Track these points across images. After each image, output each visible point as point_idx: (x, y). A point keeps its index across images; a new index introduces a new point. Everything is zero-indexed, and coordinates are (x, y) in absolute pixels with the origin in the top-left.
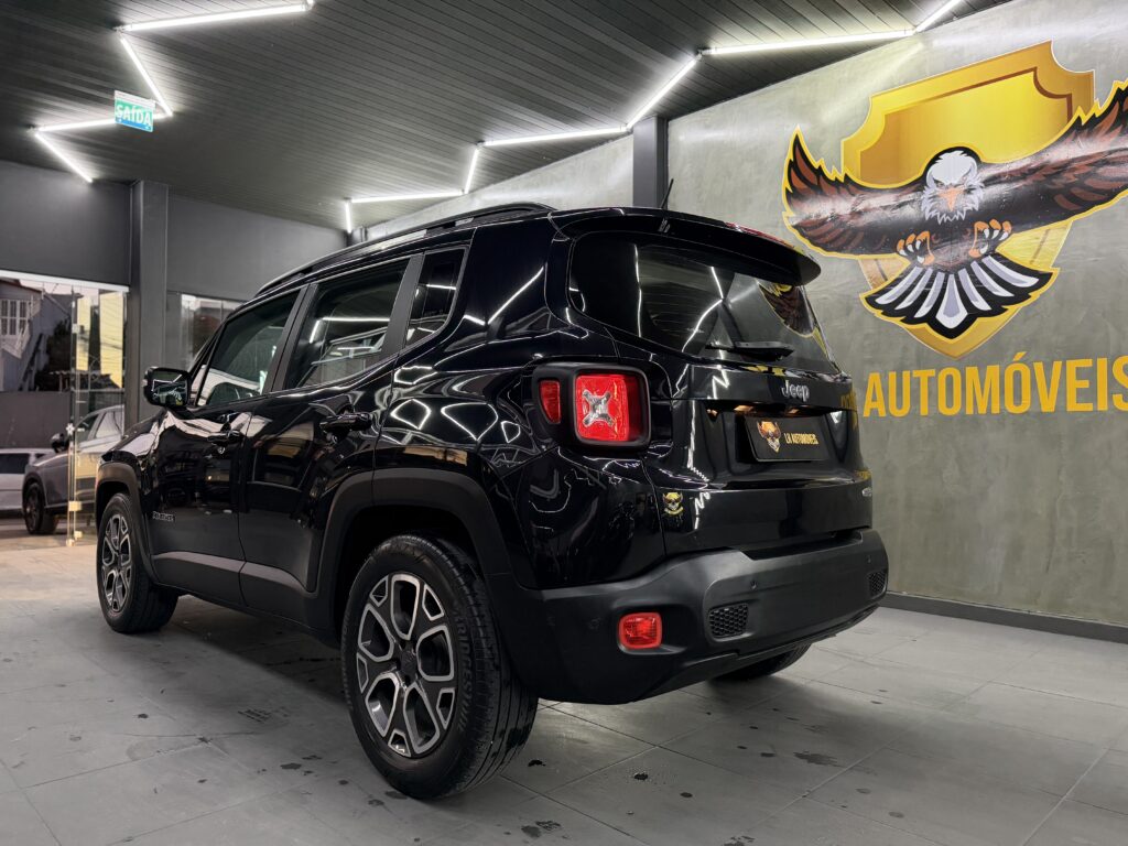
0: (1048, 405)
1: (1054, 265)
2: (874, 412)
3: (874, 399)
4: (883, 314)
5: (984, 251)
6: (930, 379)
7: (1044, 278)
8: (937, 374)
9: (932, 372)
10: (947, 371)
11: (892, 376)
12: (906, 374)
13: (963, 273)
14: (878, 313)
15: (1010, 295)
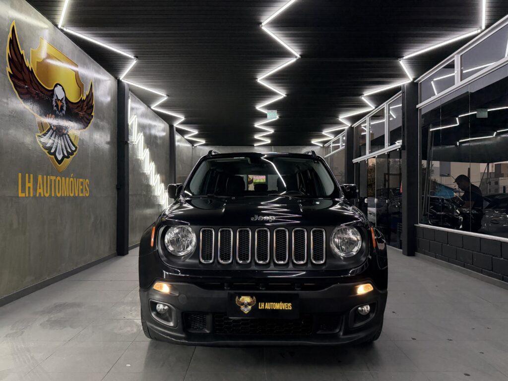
0: (77, 195)
1: (78, 145)
2: (40, 194)
3: (40, 188)
4: (43, 146)
5: (66, 131)
6: (54, 180)
7: (76, 148)
8: (56, 177)
9: (54, 177)
10: (59, 178)
11: (45, 177)
12: (49, 177)
13: (62, 137)
14: (41, 146)
15: (70, 151)
